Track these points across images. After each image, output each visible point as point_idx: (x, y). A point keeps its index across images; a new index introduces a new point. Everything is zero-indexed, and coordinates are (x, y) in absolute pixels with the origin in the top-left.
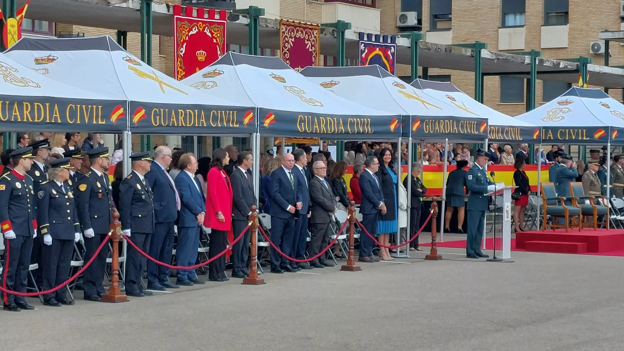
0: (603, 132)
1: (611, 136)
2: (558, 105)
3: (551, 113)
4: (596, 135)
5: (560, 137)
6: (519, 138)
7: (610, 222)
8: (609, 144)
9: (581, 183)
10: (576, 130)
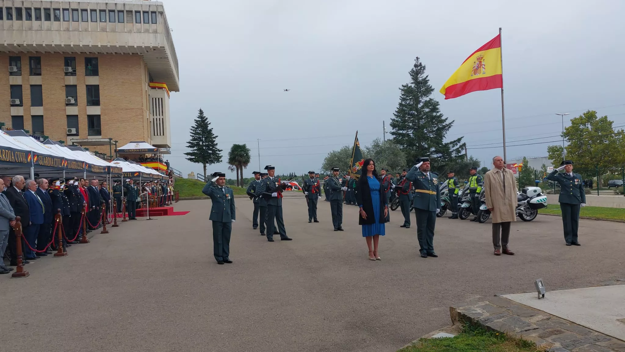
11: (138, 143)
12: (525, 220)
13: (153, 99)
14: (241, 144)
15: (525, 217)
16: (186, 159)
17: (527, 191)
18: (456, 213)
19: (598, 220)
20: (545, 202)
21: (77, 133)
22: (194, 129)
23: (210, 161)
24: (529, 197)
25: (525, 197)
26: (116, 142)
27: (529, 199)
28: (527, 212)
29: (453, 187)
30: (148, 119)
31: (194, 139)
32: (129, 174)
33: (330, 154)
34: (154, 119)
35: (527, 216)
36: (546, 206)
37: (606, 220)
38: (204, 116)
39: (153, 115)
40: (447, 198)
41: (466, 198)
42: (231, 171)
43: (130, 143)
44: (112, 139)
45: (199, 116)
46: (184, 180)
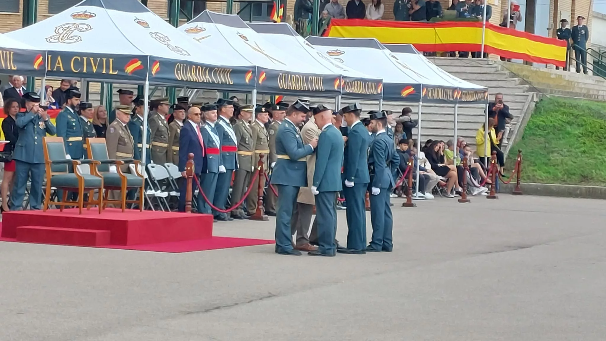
0: (139, 63)
1: (151, 71)
2: (72, 18)
3: (61, 31)
4: (128, 68)
5: (75, 69)
6: (11, 67)
7: (146, 199)
8: (147, 83)
9: (104, 139)
10: (98, 59)
32: (108, 62)
46: (571, 111)
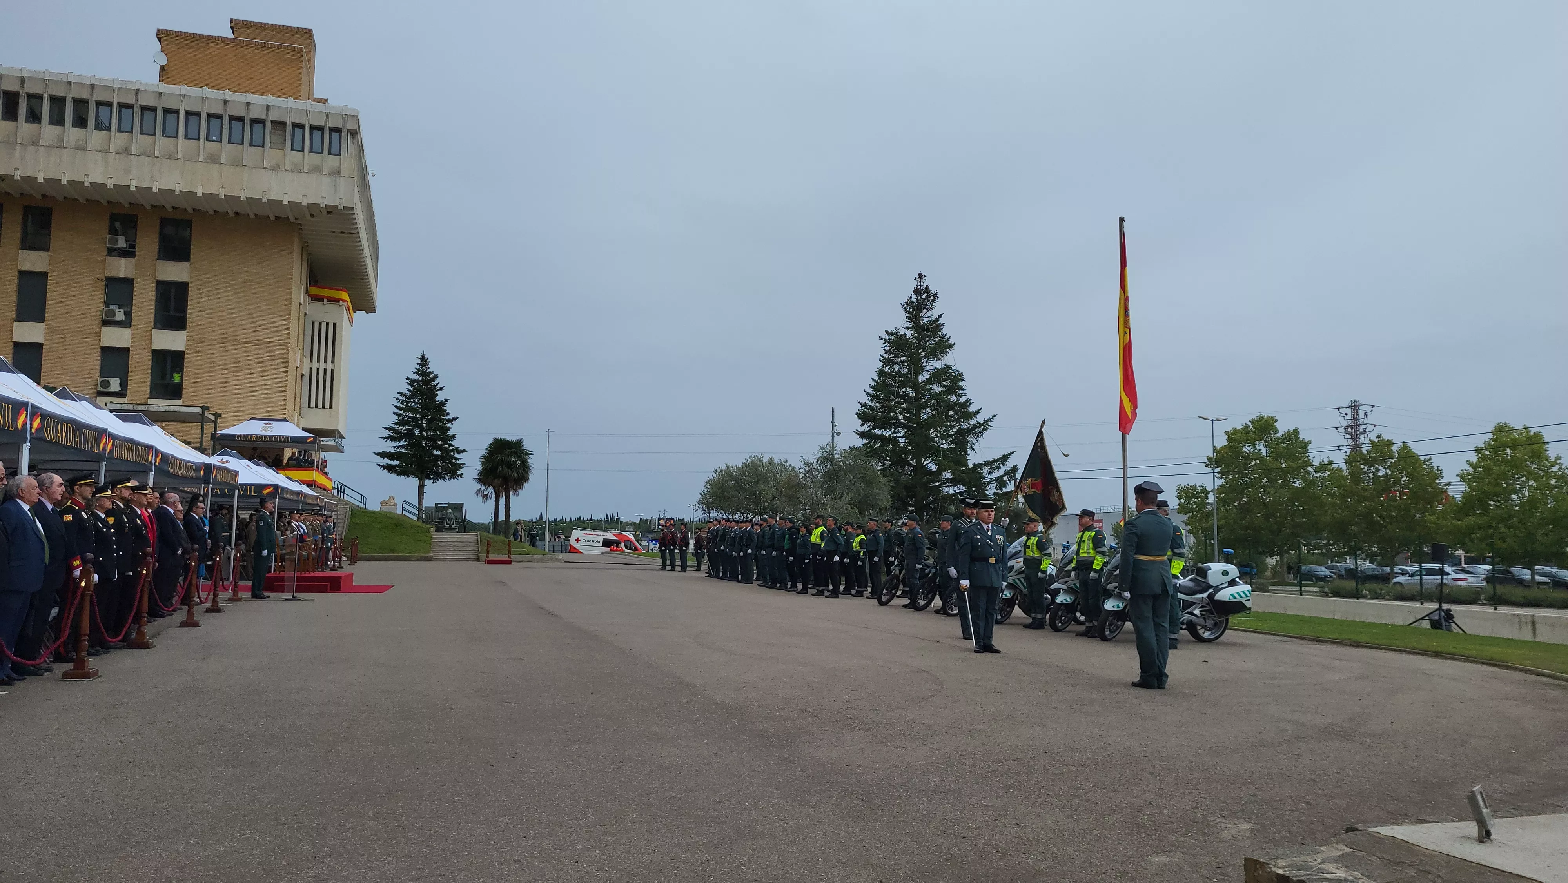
11: (270, 422)
12: (1201, 640)
13: (313, 323)
14: (512, 438)
15: (1201, 632)
16: (379, 465)
17: (1208, 572)
18: (1039, 616)
19: (1358, 647)
20: (1247, 598)
21: (122, 390)
22: (404, 398)
23: (434, 474)
24: (1211, 587)
25: (1204, 585)
26: (217, 415)
27: (1211, 591)
28: (1207, 621)
29: (1036, 554)
30: (297, 367)
31: (401, 423)
32: (251, 489)
33: (719, 471)
34: (311, 369)
35: (1206, 630)
36: (1250, 608)
37: (1376, 648)
38: (429, 370)
39: (311, 361)
40: (1019, 579)
41: (1066, 582)
42: (481, 498)
43: (250, 420)
44: (208, 408)
45: (419, 370)
46: (373, 515)
